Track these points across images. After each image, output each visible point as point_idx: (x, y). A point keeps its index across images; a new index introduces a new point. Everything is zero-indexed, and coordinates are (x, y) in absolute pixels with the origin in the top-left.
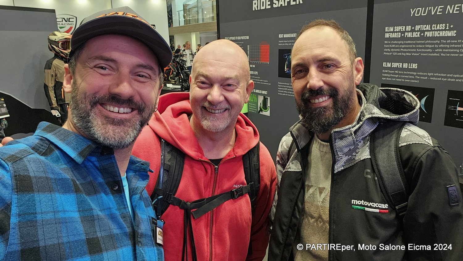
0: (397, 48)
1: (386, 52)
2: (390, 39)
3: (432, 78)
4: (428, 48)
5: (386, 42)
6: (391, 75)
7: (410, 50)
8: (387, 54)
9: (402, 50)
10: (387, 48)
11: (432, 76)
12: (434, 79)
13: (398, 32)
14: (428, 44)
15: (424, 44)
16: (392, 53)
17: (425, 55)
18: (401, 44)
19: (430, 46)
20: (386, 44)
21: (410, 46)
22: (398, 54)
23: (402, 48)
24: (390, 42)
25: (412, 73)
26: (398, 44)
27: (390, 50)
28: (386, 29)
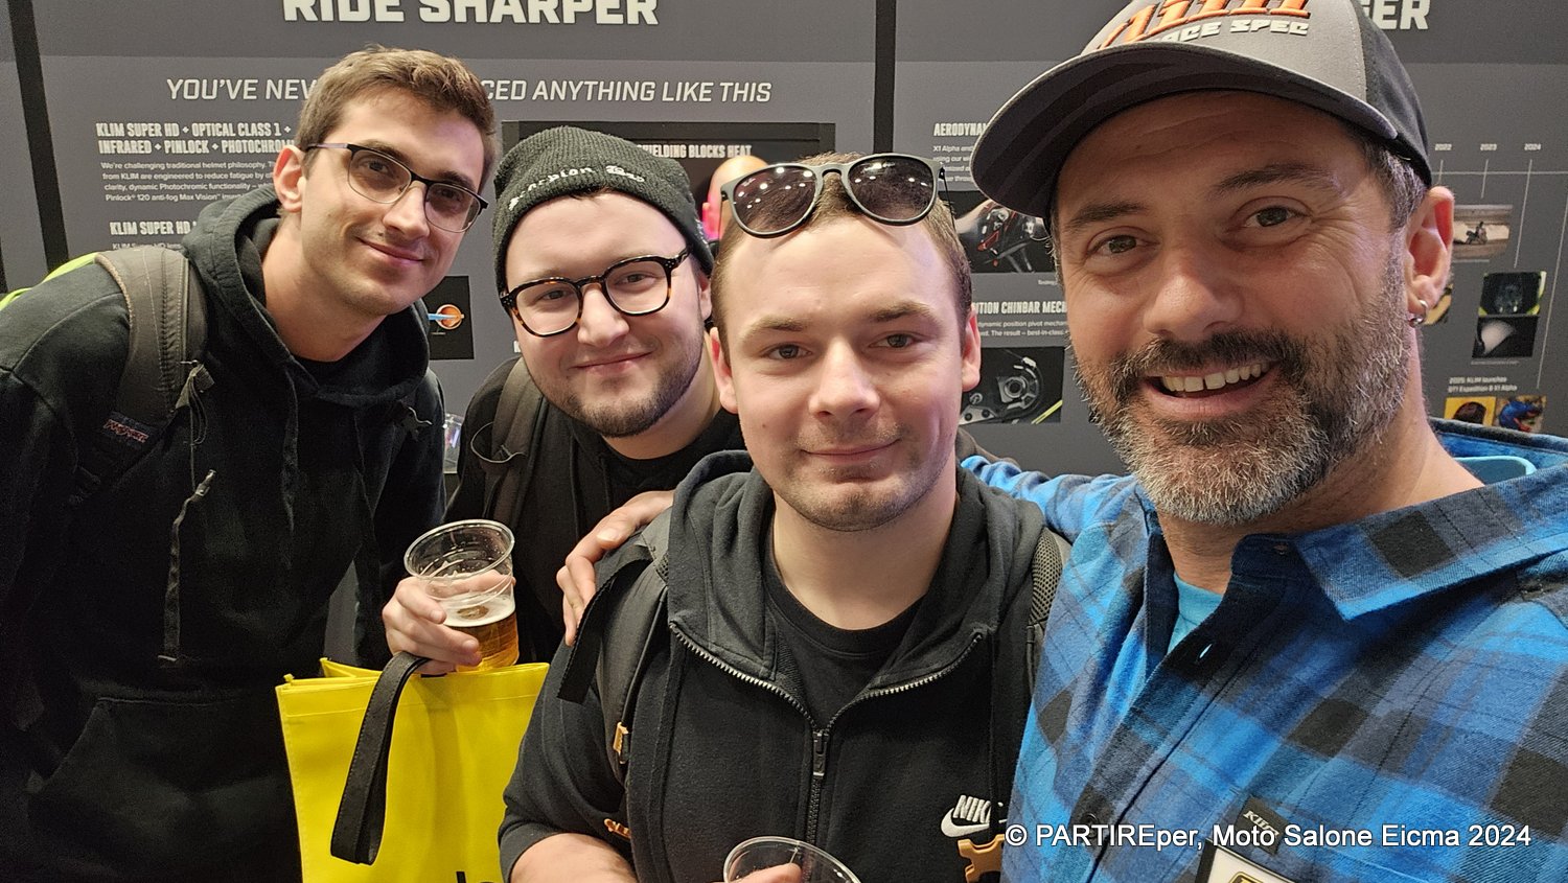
0: (147, 182)
1: (113, 193)
2: (115, 157)
4: (237, 181)
5: (105, 165)
7: (189, 187)
8: (118, 198)
9: (162, 186)
10: (114, 182)
13: (141, 138)
14: (235, 170)
15: (225, 171)
16: (133, 196)
18: (158, 171)
19: (243, 177)
20: (108, 171)
21: (186, 176)
22: (154, 198)
23: (162, 181)
24: (120, 166)
26: (147, 171)
27: (124, 188)
28: (100, 128)
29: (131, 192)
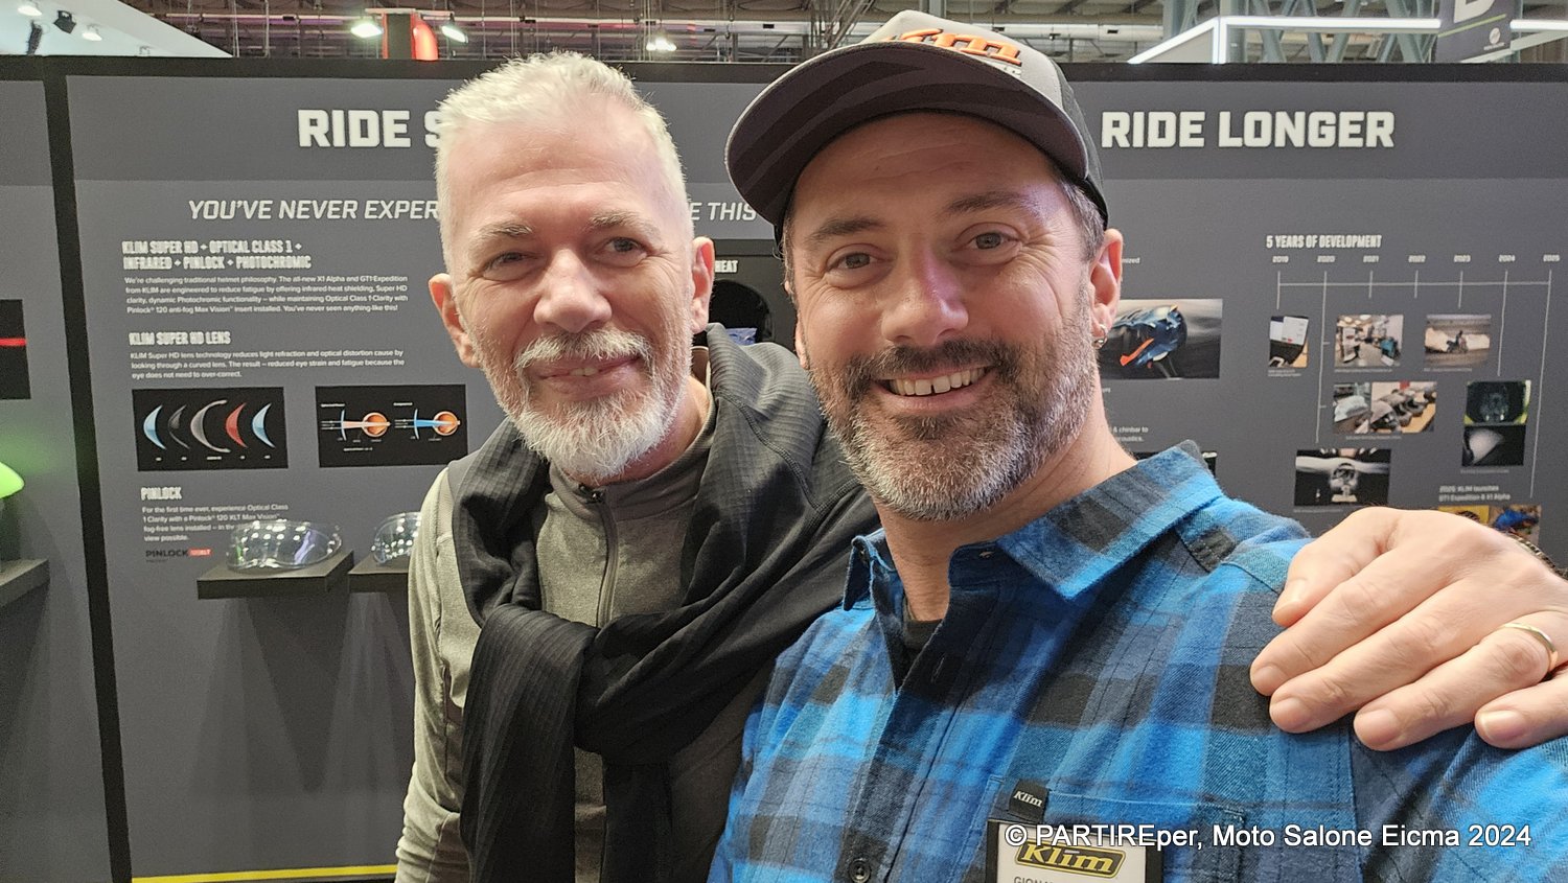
0: (165, 295)
1: (134, 306)
2: (138, 273)
3: (271, 364)
4: (250, 295)
5: (128, 280)
6: (159, 365)
7: (204, 300)
8: (138, 310)
9: (179, 299)
10: (135, 296)
11: (270, 359)
12: (277, 364)
13: (163, 255)
14: (247, 284)
15: (239, 285)
16: (153, 309)
17: (245, 309)
18: (176, 285)
19: (255, 290)
20: (131, 286)
21: (202, 290)
22: (171, 310)
23: (180, 294)
24: (141, 281)
25: (218, 355)
26: (166, 285)
27: (144, 301)
28: (126, 246)
29: (150, 305)
